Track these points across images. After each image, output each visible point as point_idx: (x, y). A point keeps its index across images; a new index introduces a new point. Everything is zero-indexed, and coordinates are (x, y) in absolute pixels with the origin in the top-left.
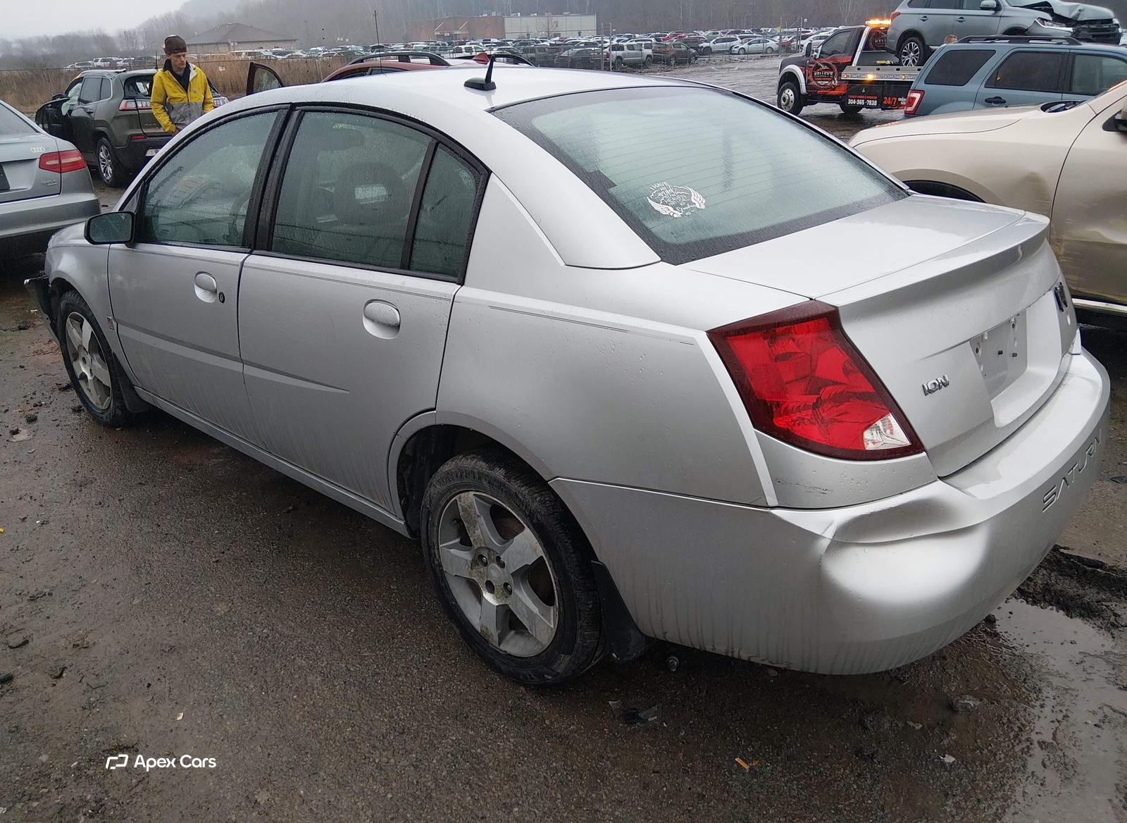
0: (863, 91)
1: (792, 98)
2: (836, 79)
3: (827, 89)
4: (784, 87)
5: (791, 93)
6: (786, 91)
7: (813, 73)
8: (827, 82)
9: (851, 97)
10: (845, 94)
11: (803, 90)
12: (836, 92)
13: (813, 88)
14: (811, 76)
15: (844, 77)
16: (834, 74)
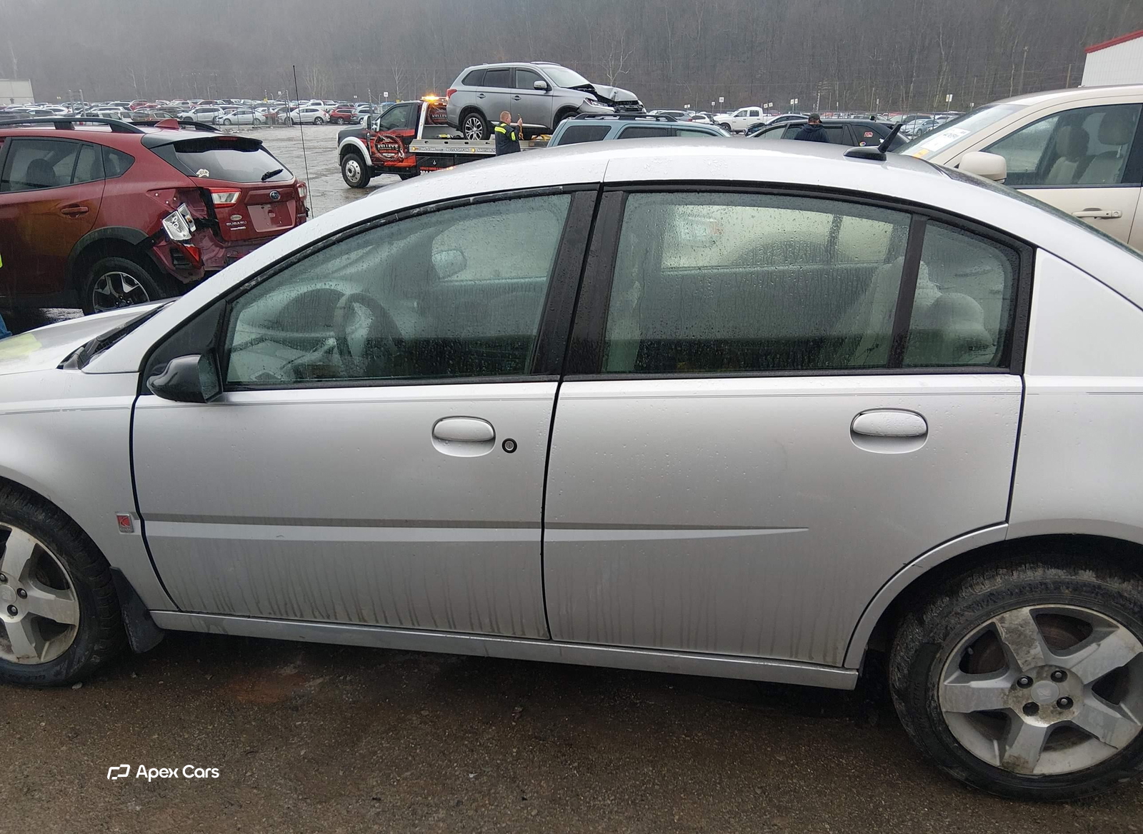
0: (435, 163)
1: (358, 169)
2: (402, 151)
3: (394, 161)
4: (347, 159)
5: (355, 164)
6: (351, 162)
7: (376, 146)
8: (393, 155)
9: (423, 168)
10: (415, 166)
11: (369, 162)
12: (404, 164)
13: (378, 159)
14: (375, 149)
15: (412, 149)
16: (399, 147)
